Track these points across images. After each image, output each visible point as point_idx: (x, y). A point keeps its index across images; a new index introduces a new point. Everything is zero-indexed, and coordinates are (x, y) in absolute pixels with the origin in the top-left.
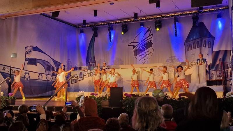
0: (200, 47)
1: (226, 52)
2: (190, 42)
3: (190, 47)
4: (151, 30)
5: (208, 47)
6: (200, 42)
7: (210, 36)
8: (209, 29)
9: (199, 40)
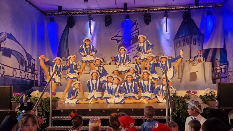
0: (190, 45)
1: (215, 50)
2: (180, 39)
3: (179, 44)
4: (137, 24)
5: (198, 45)
6: (190, 39)
7: (199, 33)
8: (198, 26)
9: (188, 37)
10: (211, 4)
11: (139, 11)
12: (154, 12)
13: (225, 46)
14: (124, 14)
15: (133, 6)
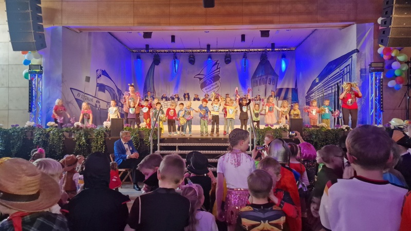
0: (265, 84)
1: (288, 89)
2: (257, 79)
3: (256, 83)
4: (219, 63)
5: (272, 85)
6: (265, 79)
7: (274, 74)
8: (274, 67)
9: (264, 77)
10: (285, 48)
11: (221, 52)
12: (234, 53)
13: (296, 85)
14: (207, 53)
15: (216, 47)
